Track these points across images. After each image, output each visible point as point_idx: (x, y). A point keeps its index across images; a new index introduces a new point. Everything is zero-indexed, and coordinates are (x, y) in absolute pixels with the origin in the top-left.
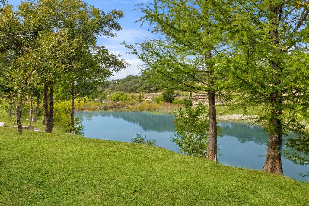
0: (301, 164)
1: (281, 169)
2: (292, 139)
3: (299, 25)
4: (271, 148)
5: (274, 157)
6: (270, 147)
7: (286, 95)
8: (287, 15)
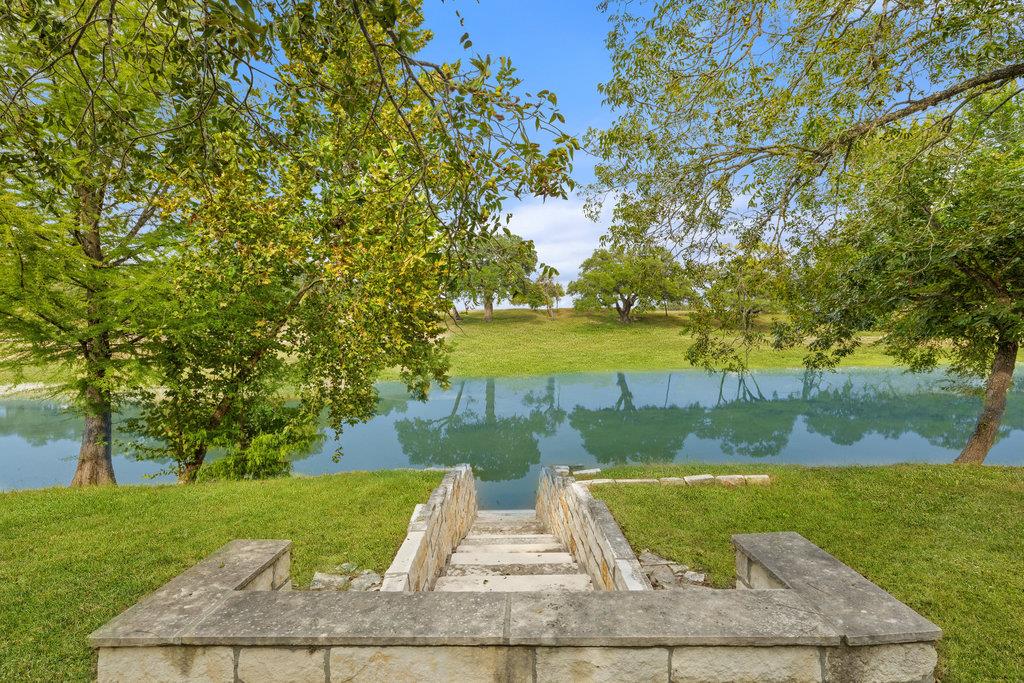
0: (148, 458)
1: (111, 475)
2: (130, 419)
3: (141, 224)
4: (89, 441)
5: (95, 458)
6: (86, 439)
7: (119, 341)
8: (117, 203)
